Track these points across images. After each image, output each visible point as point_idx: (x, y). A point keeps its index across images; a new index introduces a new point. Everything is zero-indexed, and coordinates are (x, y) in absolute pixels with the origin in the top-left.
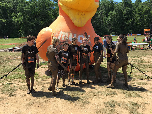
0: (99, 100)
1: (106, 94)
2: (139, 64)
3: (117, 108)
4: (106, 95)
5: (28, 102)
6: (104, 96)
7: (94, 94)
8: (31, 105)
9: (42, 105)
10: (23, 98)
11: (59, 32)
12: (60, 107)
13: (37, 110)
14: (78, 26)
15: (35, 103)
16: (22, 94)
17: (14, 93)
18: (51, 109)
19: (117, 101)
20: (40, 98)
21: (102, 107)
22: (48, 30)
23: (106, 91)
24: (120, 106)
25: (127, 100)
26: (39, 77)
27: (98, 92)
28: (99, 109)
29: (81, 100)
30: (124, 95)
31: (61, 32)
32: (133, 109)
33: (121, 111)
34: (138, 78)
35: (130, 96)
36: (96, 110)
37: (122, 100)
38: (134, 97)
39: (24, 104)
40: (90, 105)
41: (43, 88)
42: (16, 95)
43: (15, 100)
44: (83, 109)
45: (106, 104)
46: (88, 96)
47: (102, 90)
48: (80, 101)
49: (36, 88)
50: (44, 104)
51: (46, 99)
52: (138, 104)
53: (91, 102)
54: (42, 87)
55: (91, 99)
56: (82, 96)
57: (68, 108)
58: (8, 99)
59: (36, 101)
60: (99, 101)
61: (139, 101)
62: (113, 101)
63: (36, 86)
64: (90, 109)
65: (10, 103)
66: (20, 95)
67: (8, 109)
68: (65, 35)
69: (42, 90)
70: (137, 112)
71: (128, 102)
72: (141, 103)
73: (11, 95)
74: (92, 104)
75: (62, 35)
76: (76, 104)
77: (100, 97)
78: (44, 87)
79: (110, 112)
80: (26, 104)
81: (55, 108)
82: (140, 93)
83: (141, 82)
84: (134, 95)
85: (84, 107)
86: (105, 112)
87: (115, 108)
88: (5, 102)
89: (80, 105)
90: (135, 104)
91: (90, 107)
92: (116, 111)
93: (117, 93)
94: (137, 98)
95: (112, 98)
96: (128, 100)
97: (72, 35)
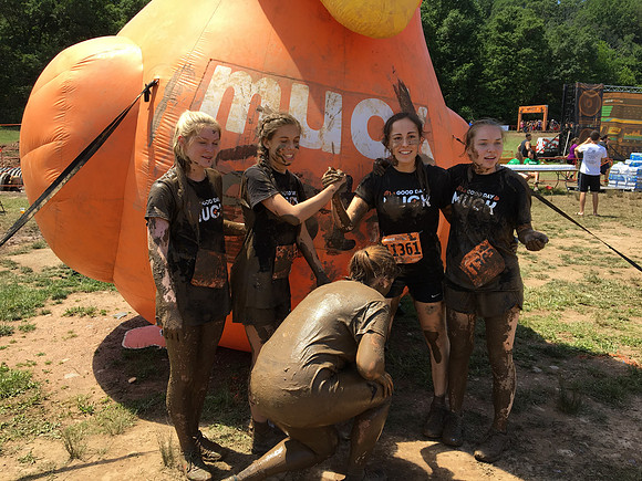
97: (306, 100)
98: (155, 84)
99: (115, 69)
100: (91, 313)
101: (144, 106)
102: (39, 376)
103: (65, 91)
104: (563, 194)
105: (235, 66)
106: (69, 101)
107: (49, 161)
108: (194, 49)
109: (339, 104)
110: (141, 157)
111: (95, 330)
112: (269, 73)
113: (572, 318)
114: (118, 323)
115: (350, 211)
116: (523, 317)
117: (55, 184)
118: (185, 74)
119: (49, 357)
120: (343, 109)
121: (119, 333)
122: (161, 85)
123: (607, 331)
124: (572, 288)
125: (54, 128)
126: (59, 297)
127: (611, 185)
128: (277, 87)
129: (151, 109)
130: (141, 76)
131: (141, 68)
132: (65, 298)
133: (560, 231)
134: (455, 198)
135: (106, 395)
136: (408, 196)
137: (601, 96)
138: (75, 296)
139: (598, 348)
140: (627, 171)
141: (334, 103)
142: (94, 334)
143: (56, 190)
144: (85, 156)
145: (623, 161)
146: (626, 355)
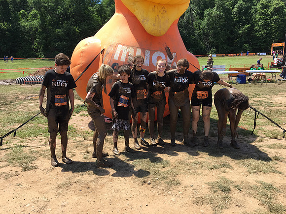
0: (199, 178)
1: (211, 166)
2: (268, 109)
3: (235, 194)
4: (211, 169)
5: (59, 182)
6: (207, 172)
7: (187, 167)
8: (67, 188)
9: (88, 188)
10: (50, 173)
11: (116, 47)
12: (123, 191)
13: (79, 197)
14: (152, 33)
15: (74, 184)
16: (47, 167)
17: (31, 165)
18: (106, 195)
19: (234, 180)
20: (82, 175)
21: (205, 191)
22: (93, 43)
23: (210, 161)
24: (240, 190)
25: (252, 179)
26: (77, 133)
27: (194, 164)
28: (199, 196)
29: (164, 178)
30: (244, 169)
31: (120, 46)
32: (266, 195)
33: (243, 200)
34: (268, 137)
35: (258, 171)
36: (194, 197)
37: (244, 179)
38: (265, 173)
39: (53, 186)
40: (180, 188)
41: (88, 154)
42: (35, 168)
43: (34, 178)
44: (168, 196)
45: (212, 186)
46: (175, 170)
47: (202, 160)
48: (162, 179)
49: (74, 155)
50: (92, 185)
51: (95, 176)
52: (275, 186)
53: (182, 182)
54: (86, 153)
55: (182, 175)
56: (164, 170)
57: (138, 193)
58: (20, 176)
59: (76, 179)
60: (198, 181)
61: (276, 180)
62: (226, 181)
63: (73, 151)
64: (181, 196)
65: (25, 184)
66: (43, 168)
67: (22, 195)
68: (128, 52)
69: (85, 158)
70: (274, 202)
71: (255, 183)
72: (280, 185)
73: (25, 169)
74: (186, 187)
75: (122, 51)
76: (154, 186)
77: (199, 172)
78: (88, 152)
79: (221, 203)
80: (57, 185)
81: (114, 194)
82: (276, 166)
83: (274, 143)
84: (265, 168)
85: (170, 192)
86: (211, 202)
87: (230, 195)
88: (15, 182)
89: (162, 188)
90: (269, 187)
91: (181, 193)
92: (234, 200)
93: (232, 165)
94: (272, 175)
95: (223, 175)
96: (255, 179)
97: (140, 52)
100: (87, 115)
101: (101, 55)
103: (82, 52)
105: (123, 45)
108: (113, 41)
109: (149, 53)
112: (131, 46)
118: (111, 47)
119: (77, 124)
120: (150, 55)
129: (103, 56)
130: (101, 48)
132: (79, 112)
135: (92, 131)
138: (82, 112)
141: (148, 53)
142: (88, 120)
146: (244, 127)
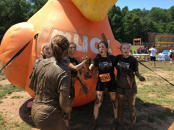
31: (55, 31)
97: (78, 38)
98: (37, 35)
99: (26, 31)
100: (19, 97)
101: (34, 41)
102: (4, 116)
103: (13, 37)
104: (146, 62)
105: (59, 30)
106: (14, 39)
107: (8, 56)
108: (48, 25)
109: (87, 39)
110: (33, 54)
111: (20, 102)
112: (68, 31)
113: (151, 95)
114: (26, 100)
115: (90, 67)
116: (137, 95)
117: (9, 62)
118: (45, 32)
119: (7, 110)
120: (88, 41)
121: (26, 103)
122: (39, 35)
123: (160, 99)
124: (150, 87)
125: (9, 47)
126: (10, 93)
127: (159, 59)
128: (70, 35)
129: (36, 41)
130: (33, 32)
131: (33, 30)
132: (11, 93)
133: (146, 71)
134: (118, 64)
135: (23, 121)
136: (106, 64)
137: (155, 36)
138: (14, 93)
139: (158, 103)
140: (163, 55)
141: (86, 39)
142: (19, 103)
143: (10, 64)
144: (18, 54)
145: (161, 53)
146: (165, 105)
